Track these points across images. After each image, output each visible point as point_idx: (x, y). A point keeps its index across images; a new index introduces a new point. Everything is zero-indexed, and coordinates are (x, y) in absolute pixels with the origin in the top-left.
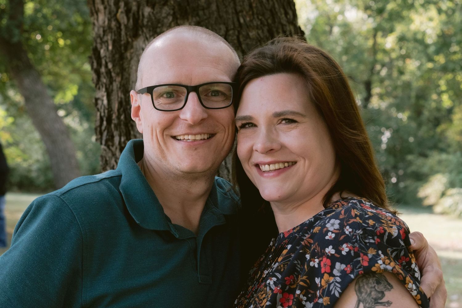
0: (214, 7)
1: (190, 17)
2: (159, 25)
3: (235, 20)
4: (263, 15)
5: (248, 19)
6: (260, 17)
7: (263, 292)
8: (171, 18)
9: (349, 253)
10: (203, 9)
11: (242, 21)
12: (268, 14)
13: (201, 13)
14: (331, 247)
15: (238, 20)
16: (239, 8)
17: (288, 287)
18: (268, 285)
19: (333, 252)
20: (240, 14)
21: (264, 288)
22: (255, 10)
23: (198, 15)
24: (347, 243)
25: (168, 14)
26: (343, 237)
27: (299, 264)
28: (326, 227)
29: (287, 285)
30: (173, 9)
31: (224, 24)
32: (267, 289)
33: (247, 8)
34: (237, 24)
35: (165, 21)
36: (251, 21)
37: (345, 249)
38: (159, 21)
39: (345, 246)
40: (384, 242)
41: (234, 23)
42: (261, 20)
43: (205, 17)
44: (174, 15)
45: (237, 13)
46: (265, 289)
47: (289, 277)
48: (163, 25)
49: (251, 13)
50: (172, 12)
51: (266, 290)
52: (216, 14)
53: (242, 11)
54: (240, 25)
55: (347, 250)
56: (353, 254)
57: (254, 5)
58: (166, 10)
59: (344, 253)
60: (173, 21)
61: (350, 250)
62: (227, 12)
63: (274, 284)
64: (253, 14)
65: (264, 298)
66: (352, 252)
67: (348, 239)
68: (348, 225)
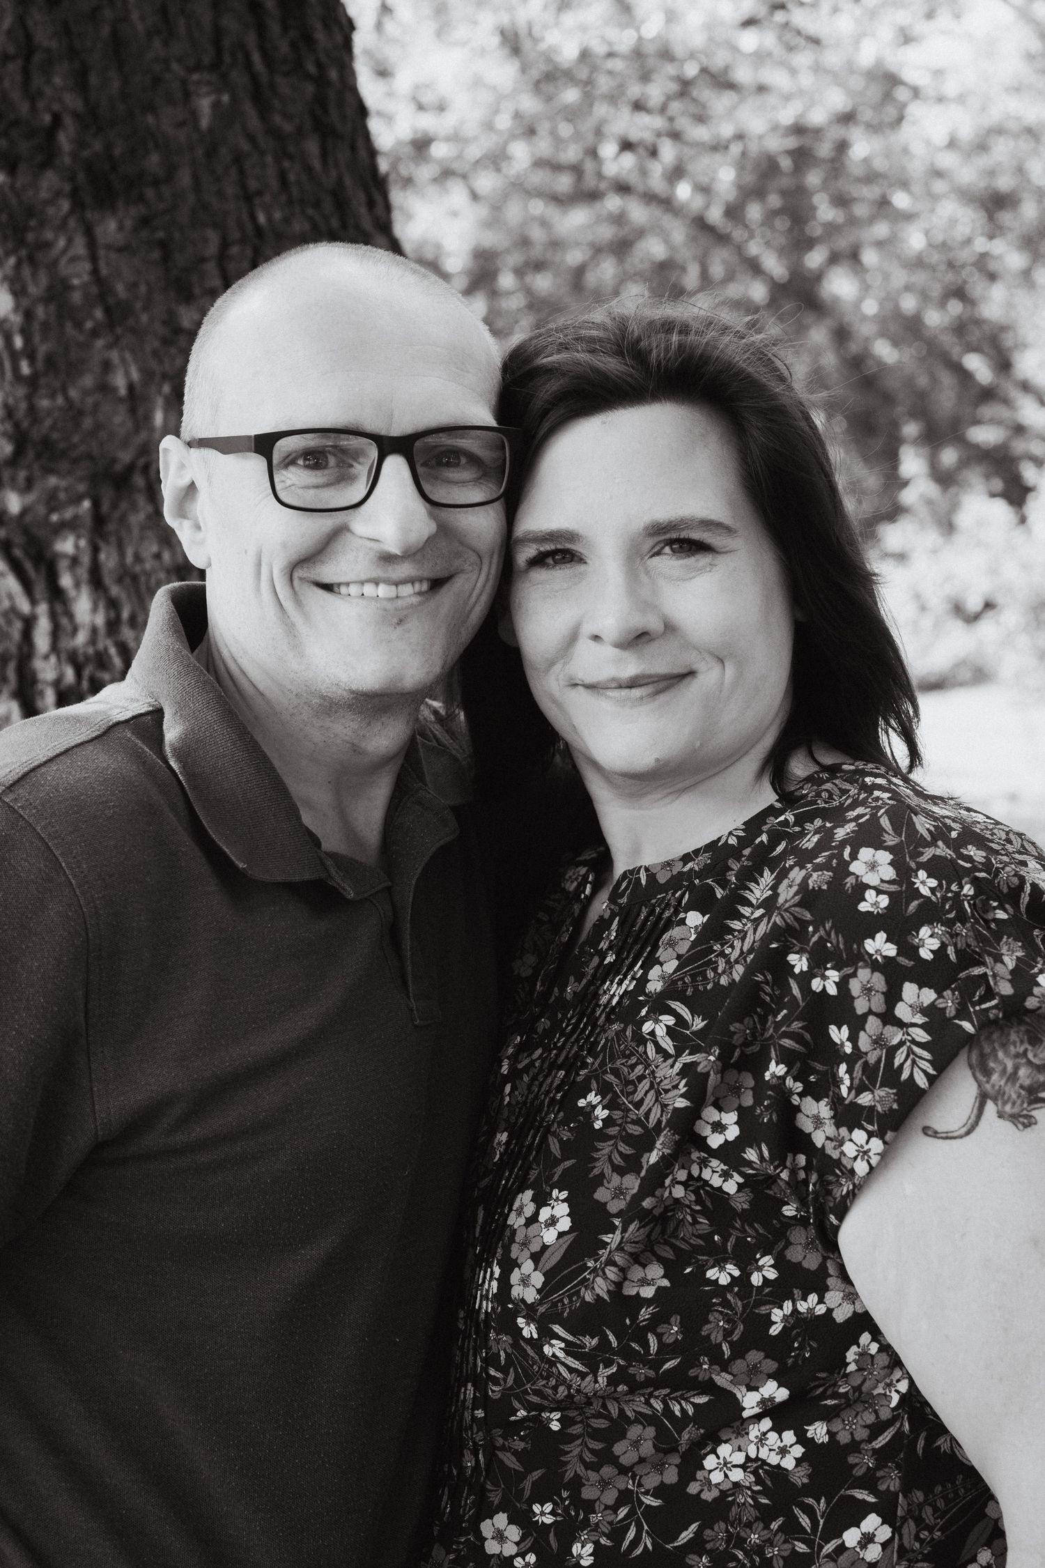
0: (185, 178)
1: (120, 204)
2: (33, 223)
3: (245, 217)
4: (317, 205)
5: (278, 215)
6: (310, 211)
7: (633, 1060)
8: (65, 205)
9: (940, 953)
10: (156, 183)
11: (262, 219)
12: (328, 206)
13: (150, 193)
14: (881, 936)
15: (253, 217)
16: (253, 185)
17: (737, 1054)
18: (648, 1037)
19: (891, 950)
20: (257, 201)
21: (638, 1046)
22: (295, 192)
23: (141, 199)
24: (930, 922)
25: (58, 194)
26: (915, 904)
27: (767, 983)
28: (854, 874)
29: (736, 1047)
30: (72, 179)
31: (215, 226)
32: (649, 1050)
33: (274, 183)
34: (249, 228)
35: (51, 211)
36: (287, 220)
37: (928, 941)
38: (30, 211)
39: (925, 932)
40: (1021, 913)
41: (241, 226)
42: (310, 219)
43: (161, 206)
44: (75, 195)
45: (248, 198)
46: (641, 1049)
47: (742, 1022)
48: (42, 224)
49: (283, 198)
50: (67, 187)
51: (645, 1052)
52: (191, 199)
53: (259, 193)
54: (259, 231)
55: (935, 944)
56: (953, 957)
57: (292, 177)
58: (50, 180)
59: (925, 954)
60: (72, 211)
61: (943, 946)
62: (220, 193)
63: (667, 1034)
64: (290, 202)
65: (641, 1078)
66: (951, 951)
67: (930, 913)
68: (921, 866)
